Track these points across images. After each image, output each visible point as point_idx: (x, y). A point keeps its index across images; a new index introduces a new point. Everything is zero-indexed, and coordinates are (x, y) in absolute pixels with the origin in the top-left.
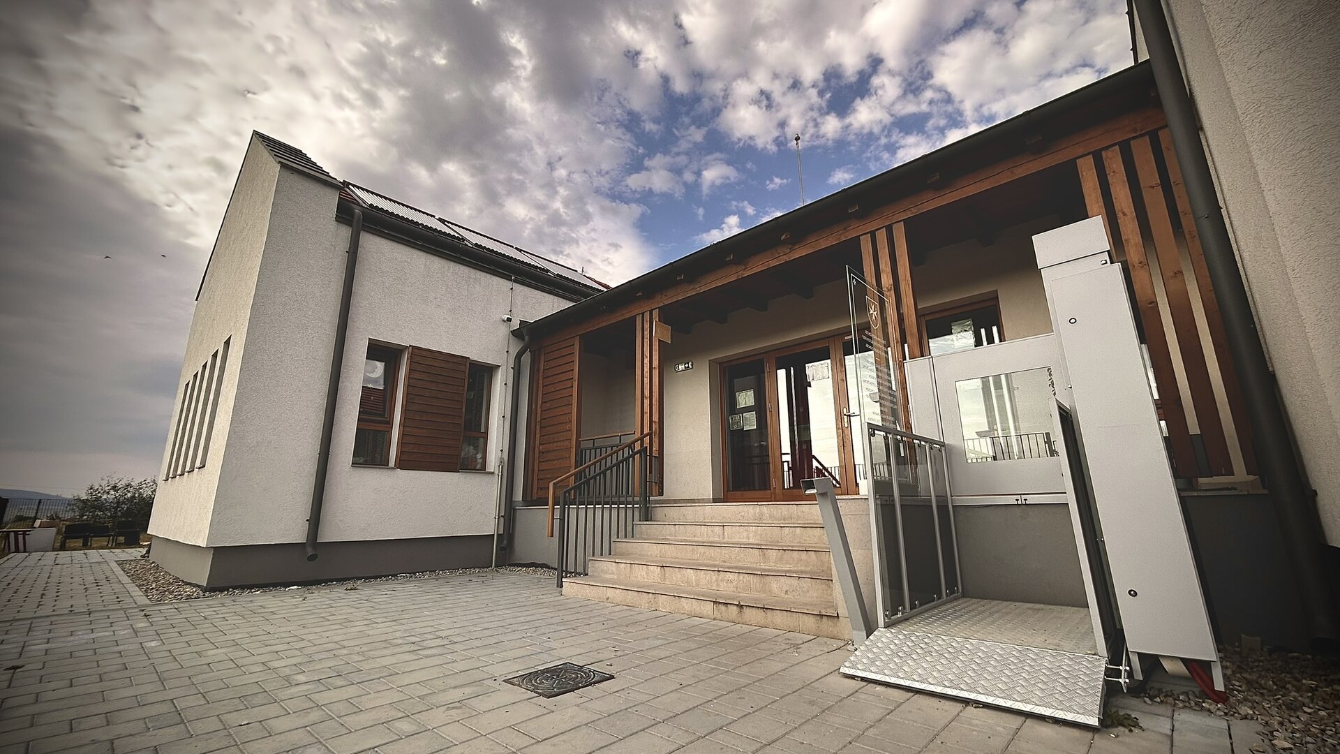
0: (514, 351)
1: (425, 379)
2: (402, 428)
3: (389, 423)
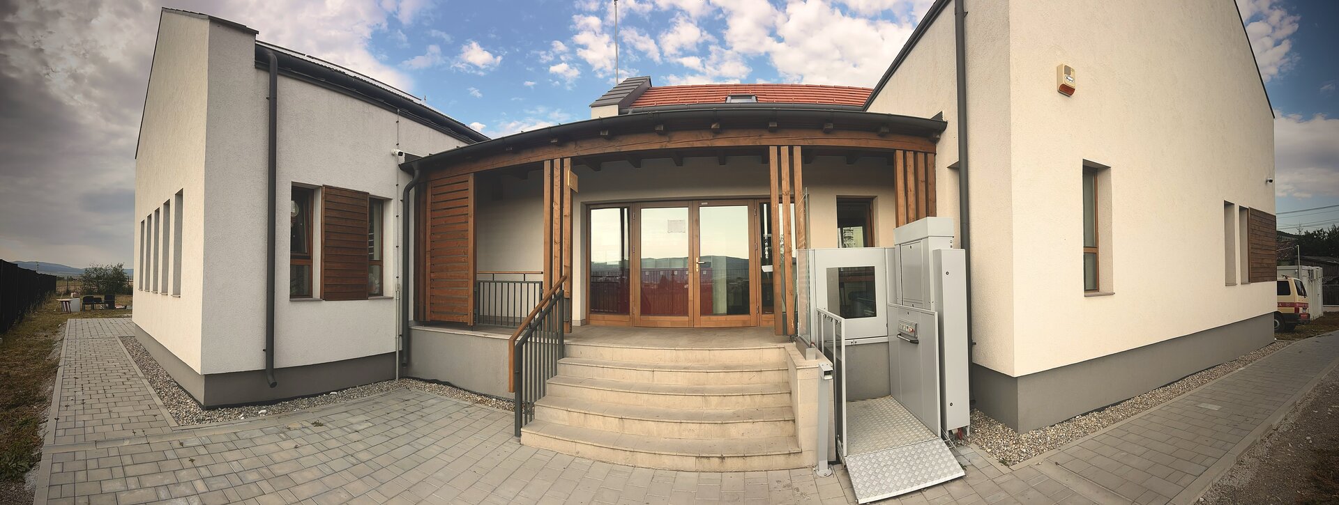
0: (403, 186)
1: (337, 216)
2: (323, 264)
3: (309, 258)
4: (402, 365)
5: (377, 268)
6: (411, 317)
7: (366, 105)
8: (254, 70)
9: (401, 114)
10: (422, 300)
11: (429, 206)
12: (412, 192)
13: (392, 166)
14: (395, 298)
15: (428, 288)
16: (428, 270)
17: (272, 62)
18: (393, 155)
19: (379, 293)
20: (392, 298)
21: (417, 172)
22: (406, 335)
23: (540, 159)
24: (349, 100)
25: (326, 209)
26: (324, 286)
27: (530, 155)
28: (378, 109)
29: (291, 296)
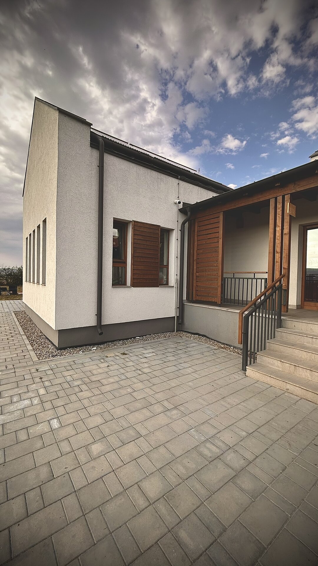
0: (181, 221)
1: (141, 239)
2: (132, 266)
3: (125, 263)
4: (178, 324)
5: (165, 269)
6: (185, 298)
7: (159, 174)
8: (90, 148)
9: (181, 179)
10: (191, 288)
11: (196, 233)
12: (187, 225)
13: (175, 209)
14: (175, 286)
15: (195, 282)
16: (195, 271)
17: (101, 144)
18: (175, 203)
19: (166, 284)
20: (173, 287)
21: (189, 213)
22: (181, 307)
23: (267, 198)
24: (149, 171)
25: (134, 235)
26: (133, 279)
27: (260, 197)
28: (167, 177)
29: (113, 285)
